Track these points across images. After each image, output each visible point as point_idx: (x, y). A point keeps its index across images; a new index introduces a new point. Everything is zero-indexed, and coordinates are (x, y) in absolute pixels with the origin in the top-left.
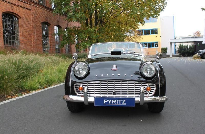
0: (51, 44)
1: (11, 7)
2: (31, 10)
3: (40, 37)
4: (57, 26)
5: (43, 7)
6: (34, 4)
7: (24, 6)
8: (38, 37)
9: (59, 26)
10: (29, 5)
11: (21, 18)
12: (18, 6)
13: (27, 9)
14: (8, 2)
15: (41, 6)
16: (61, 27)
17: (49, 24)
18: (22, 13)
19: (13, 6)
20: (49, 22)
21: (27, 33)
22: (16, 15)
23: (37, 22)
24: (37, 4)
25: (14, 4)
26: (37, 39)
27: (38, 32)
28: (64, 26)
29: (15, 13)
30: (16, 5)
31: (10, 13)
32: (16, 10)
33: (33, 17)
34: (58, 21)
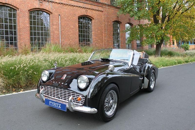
0: (122, 40)
1: (85, 11)
2: (103, 11)
3: (111, 35)
4: (128, 23)
5: (115, 8)
6: (106, 6)
7: (97, 9)
8: (109, 35)
9: (130, 23)
10: (101, 7)
11: (94, 19)
12: (92, 9)
13: (99, 11)
14: (83, 8)
15: (113, 7)
16: (133, 25)
17: (120, 23)
18: (95, 15)
19: (87, 10)
20: (120, 21)
21: (99, 32)
22: (90, 17)
23: (108, 22)
24: (108, 5)
25: (88, 8)
26: (108, 36)
27: (109, 30)
28: (135, 23)
29: (89, 15)
30: (90, 9)
31: (85, 16)
32: (90, 13)
33: (105, 17)
34: (129, 19)
